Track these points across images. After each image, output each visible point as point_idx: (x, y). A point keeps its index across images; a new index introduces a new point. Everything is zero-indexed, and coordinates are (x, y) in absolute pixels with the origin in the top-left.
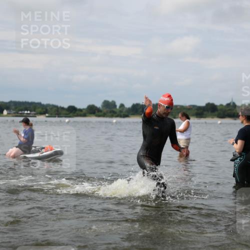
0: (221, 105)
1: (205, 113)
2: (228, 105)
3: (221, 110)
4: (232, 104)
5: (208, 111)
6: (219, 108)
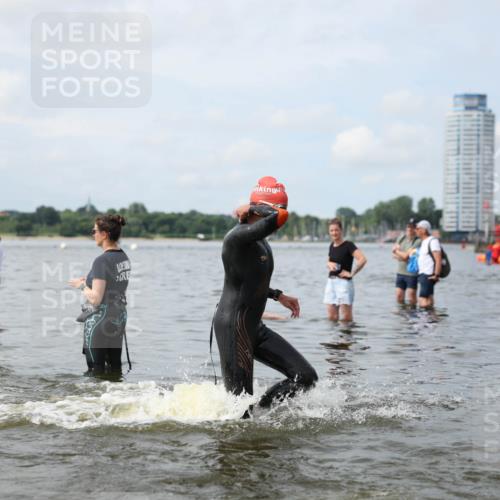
0: (68, 211)
1: (35, 226)
2: (82, 210)
3: (68, 220)
4: (88, 209)
5: (41, 222)
6: (62, 216)
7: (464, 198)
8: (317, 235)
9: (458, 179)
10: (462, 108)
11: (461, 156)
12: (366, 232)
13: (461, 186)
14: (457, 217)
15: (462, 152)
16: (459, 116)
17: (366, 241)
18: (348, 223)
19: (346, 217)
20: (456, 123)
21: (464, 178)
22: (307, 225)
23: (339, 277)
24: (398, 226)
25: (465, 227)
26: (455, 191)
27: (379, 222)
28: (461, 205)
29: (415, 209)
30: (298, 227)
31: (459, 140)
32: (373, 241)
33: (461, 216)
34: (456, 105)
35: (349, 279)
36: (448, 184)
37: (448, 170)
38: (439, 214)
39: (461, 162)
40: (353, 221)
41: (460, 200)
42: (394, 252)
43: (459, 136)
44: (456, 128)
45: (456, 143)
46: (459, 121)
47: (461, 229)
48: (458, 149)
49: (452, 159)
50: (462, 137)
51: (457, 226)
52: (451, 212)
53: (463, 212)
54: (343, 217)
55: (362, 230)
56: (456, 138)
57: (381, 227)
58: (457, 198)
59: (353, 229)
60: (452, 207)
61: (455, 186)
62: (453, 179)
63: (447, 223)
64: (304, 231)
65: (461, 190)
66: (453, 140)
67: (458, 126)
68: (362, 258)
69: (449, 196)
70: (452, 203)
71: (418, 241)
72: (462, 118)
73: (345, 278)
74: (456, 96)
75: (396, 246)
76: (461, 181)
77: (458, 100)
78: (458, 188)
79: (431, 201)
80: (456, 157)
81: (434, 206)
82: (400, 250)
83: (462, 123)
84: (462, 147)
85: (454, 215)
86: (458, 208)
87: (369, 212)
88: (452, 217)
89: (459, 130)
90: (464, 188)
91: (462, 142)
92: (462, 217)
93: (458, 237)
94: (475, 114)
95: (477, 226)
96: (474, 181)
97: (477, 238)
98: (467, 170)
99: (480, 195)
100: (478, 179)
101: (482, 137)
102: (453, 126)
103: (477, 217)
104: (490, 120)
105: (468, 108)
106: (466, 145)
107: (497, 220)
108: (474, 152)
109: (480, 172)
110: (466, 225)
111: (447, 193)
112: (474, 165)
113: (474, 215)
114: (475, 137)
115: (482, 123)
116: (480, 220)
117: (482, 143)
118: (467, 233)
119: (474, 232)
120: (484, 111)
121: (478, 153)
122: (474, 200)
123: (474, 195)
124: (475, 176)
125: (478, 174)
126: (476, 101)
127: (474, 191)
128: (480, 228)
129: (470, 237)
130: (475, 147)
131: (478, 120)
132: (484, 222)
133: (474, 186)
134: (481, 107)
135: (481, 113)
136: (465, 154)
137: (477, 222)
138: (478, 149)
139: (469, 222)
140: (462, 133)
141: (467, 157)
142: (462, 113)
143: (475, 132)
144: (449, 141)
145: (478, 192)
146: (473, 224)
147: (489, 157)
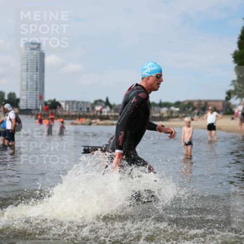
7: (30, 93)
9: (27, 83)
10: (29, 49)
11: (28, 73)
13: (29, 87)
14: (27, 102)
15: (29, 70)
16: (27, 53)
20: (26, 56)
21: (30, 83)
25: (30, 107)
26: (26, 89)
28: (29, 96)
29: (6, 98)
31: (27, 65)
34: (26, 47)
36: (22, 86)
37: (23, 79)
38: (18, 100)
39: (29, 75)
41: (28, 94)
43: (27, 62)
45: (26, 66)
46: (27, 55)
47: (29, 108)
48: (27, 69)
49: (24, 74)
50: (29, 63)
51: (27, 107)
52: (24, 100)
53: (30, 100)
56: (26, 63)
58: (27, 93)
60: (24, 97)
61: (26, 87)
62: (25, 83)
63: (22, 105)
65: (29, 89)
66: (25, 65)
67: (27, 58)
69: (23, 92)
70: (24, 95)
71: (6, 114)
72: (29, 54)
74: (26, 43)
76: (29, 85)
77: (27, 45)
78: (27, 88)
79: (14, 94)
80: (26, 73)
81: (15, 97)
83: (29, 56)
84: (29, 68)
85: (25, 101)
86: (27, 98)
88: (24, 102)
89: (27, 60)
90: (30, 88)
91: (29, 66)
92: (29, 102)
93: (27, 112)
94: (35, 52)
95: (36, 107)
96: (35, 85)
97: (36, 112)
98: (32, 79)
99: (38, 91)
100: (37, 84)
101: (38, 64)
102: (24, 58)
103: (36, 102)
104: (42, 55)
105: (32, 49)
106: (31, 67)
107: (46, 104)
108: (35, 70)
109: (38, 80)
110: (31, 106)
111: (22, 90)
112: (35, 77)
113: (35, 101)
114: (35, 63)
115: (38, 57)
116: (38, 103)
117: (39, 66)
118: (31, 110)
119: (35, 110)
120: (39, 51)
121: (37, 71)
122: (35, 94)
123: (35, 92)
124: (35, 82)
125: (37, 81)
126: (35, 46)
127: (35, 89)
128: (38, 107)
129: (33, 112)
130: (35, 68)
131: (37, 55)
132: (39, 105)
133: (35, 87)
134: (38, 49)
135: (38, 52)
136: (30, 72)
137: (36, 105)
138: (37, 69)
139: (32, 104)
140: (29, 61)
141: (32, 73)
142: (29, 51)
143: (35, 61)
144: (22, 65)
145: (37, 90)
146: (35, 106)
147: (42, 73)
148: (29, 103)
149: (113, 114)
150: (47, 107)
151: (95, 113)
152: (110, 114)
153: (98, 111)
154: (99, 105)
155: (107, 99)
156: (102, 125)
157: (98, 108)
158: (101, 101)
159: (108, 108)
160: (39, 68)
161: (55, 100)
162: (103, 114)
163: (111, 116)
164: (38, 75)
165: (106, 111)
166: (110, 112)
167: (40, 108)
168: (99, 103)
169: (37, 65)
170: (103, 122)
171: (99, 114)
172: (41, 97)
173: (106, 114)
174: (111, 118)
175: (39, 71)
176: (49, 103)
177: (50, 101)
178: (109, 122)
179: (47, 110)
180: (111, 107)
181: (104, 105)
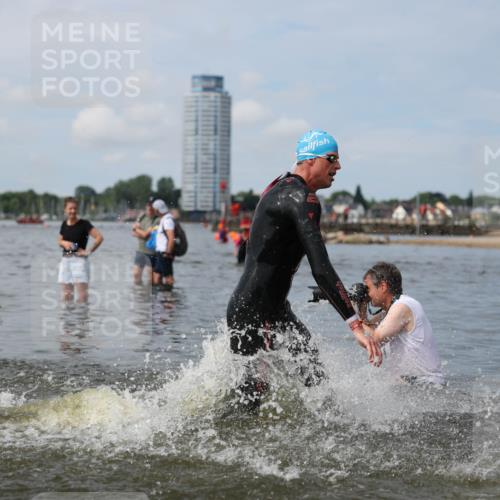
7: (202, 178)
8: (56, 213)
9: (196, 158)
10: (199, 88)
11: (199, 137)
12: (106, 211)
13: (200, 166)
14: (196, 197)
15: (200, 132)
16: (197, 97)
17: (106, 220)
18: (87, 202)
19: (86, 195)
20: (194, 104)
21: (202, 158)
22: (45, 203)
23: (76, 256)
24: (138, 205)
25: (202, 206)
26: (193, 171)
27: (118, 201)
28: (199, 185)
29: (155, 188)
30: (36, 205)
32: (113, 219)
33: (199, 195)
34: (194, 86)
35: (86, 257)
36: (186, 164)
37: (187, 150)
38: (178, 193)
39: (199, 142)
40: (92, 200)
41: (199, 180)
42: (134, 230)
43: (197, 116)
44: (193, 109)
45: (194, 124)
46: (197, 101)
47: (200, 208)
48: (197, 130)
49: (191, 139)
50: (200, 118)
51: (196, 206)
52: (189, 192)
53: (202, 192)
54: (82, 195)
55: (101, 209)
56: (193, 118)
57: (121, 206)
58: (196, 178)
59: (93, 207)
60: (191, 187)
61: (193, 166)
62: (191, 159)
63: (186, 203)
64: (42, 210)
65: (200, 171)
66: (191, 121)
67: (197, 106)
68: (98, 238)
69: (188, 176)
70: (190, 183)
71: (157, 220)
72: (200, 99)
73: (82, 256)
74: (194, 77)
75: (136, 224)
76: (199, 161)
77: (197, 80)
78: (196, 169)
79: (170, 181)
80: (193, 138)
81: (172, 186)
82: (140, 228)
83: (200, 104)
84: (200, 128)
85: (193, 194)
86: (196, 187)
87: (108, 191)
88: (191, 197)
89: (197, 111)
90: (203, 168)
91: (200, 123)
92: (200, 197)
93: (196, 216)
94: (212, 95)
95: (214, 206)
96: (212, 161)
97: (214, 217)
98: (205, 150)
99: (218, 175)
100: (215, 159)
101: (219, 119)
102: (192, 106)
103: (215, 197)
104: (227, 102)
105: (206, 89)
106: (204, 125)
107: (233, 200)
108: (212, 133)
109: (218, 152)
110: (204, 204)
111: (185, 173)
112: (211, 146)
113: (211, 195)
114: (212, 118)
115: (219, 104)
116: (218, 199)
117: (219, 124)
118: (205, 212)
119: (212, 212)
120: (220, 92)
121: (216, 134)
122: (212, 180)
123: (212, 176)
124: (212, 157)
125: (215, 155)
126: (213, 83)
127: (211, 171)
128: (217, 207)
129: (208, 217)
130: (212, 128)
131: (215, 102)
132: (220, 202)
133: (211, 166)
134: (218, 89)
135: (218, 95)
136: (203, 135)
137: (214, 202)
138: (216, 130)
139: (206, 202)
140: (200, 114)
141: (205, 138)
142: (200, 94)
143: (213, 114)
144: (187, 121)
145: (215, 172)
146: (211, 204)
147: (226, 138)
148: (199, 199)
149: (371, 221)
150: (237, 206)
151: (333, 218)
152: (363, 221)
153: (338, 215)
154: (341, 203)
155: (359, 191)
156: (348, 242)
157: (339, 209)
158: (345, 194)
159: (360, 209)
160: (219, 128)
161: (251, 192)
162: (349, 221)
163: (368, 224)
164: (218, 142)
165: (356, 215)
166: (365, 216)
167: (223, 208)
168: (341, 197)
169: (215, 121)
170: (350, 237)
171: (341, 220)
172: (224, 187)
173: (355, 220)
174: (367, 229)
175: (219, 132)
176: (240, 199)
177: (242, 194)
178: (362, 236)
179: (236, 212)
180: (366, 205)
181: (351, 201)
